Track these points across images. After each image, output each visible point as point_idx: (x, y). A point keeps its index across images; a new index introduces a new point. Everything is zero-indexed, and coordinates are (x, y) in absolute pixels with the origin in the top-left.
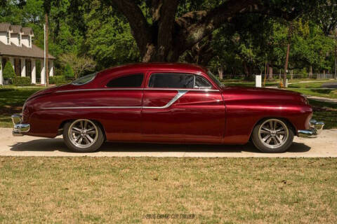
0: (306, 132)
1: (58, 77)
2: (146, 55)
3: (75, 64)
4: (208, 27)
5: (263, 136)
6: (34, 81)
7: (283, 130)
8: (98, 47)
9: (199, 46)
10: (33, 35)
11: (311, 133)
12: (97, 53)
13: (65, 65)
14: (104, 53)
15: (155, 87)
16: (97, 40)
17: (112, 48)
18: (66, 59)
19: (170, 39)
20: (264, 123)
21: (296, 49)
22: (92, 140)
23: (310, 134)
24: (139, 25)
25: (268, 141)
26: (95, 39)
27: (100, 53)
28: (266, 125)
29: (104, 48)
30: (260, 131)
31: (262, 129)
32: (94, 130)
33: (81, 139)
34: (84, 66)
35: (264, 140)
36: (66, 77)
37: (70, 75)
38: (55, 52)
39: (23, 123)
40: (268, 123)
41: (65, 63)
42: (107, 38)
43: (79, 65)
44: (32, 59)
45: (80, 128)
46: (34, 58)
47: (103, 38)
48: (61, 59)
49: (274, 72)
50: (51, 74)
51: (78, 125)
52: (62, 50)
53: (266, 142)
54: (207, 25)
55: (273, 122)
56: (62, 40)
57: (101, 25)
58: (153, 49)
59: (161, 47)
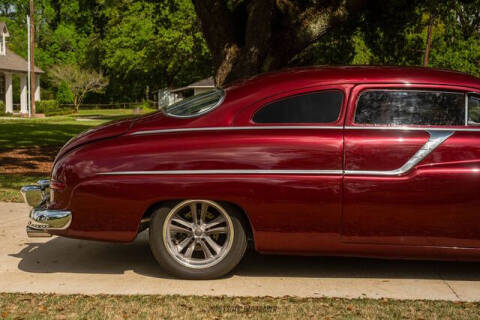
1: (47, 102)
2: (225, 64)
3: (74, 81)
4: (337, 14)
6: (9, 108)
8: (118, 53)
10: (7, 35)
12: (118, 64)
13: (60, 83)
14: (129, 63)
16: (116, 41)
17: (142, 53)
18: (58, 74)
19: (269, 35)
22: (218, 249)
24: (212, 11)
26: (112, 41)
27: (123, 62)
29: (129, 54)
32: (224, 224)
33: (193, 247)
34: (87, 86)
36: (61, 102)
37: (66, 100)
38: (41, 63)
39: (52, 208)
41: (60, 80)
42: (134, 37)
43: (81, 83)
44: (6, 73)
45: (190, 220)
46: (10, 71)
47: (126, 39)
48: (52, 73)
50: (37, 97)
51: (184, 213)
52: (51, 60)
54: (334, 10)
56: (52, 44)
57: (121, 18)
58: (237, 52)
59: (252, 49)
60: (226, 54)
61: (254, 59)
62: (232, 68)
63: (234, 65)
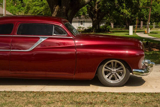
0: (140, 71)
2: (54, 12)
5: (106, 73)
7: (122, 69)
8: (34, 8)
9: (98, 8)
11: (143, 71)
12: (34, 11)
14: (38, 11)
15: (22, 34)
16: (34, 3)
20: (107, 63)
21: (155, 10)
23: (142, 73)
25: (110, 77)
27: (36, 11)
28: (108, 65)
29: (38, 8)
30: (104, 69)
31: (105, 68)
35: (107, 76)
40: (110, 63)
47: (37, 3)
49: (144, 24)
53: (108, 78)
55: (114, 62)
58: (58, 8)
59: (64, 7)
60: (55, 9)
61: (64, 11)
62: (57, 14)
63: (57, 13)
